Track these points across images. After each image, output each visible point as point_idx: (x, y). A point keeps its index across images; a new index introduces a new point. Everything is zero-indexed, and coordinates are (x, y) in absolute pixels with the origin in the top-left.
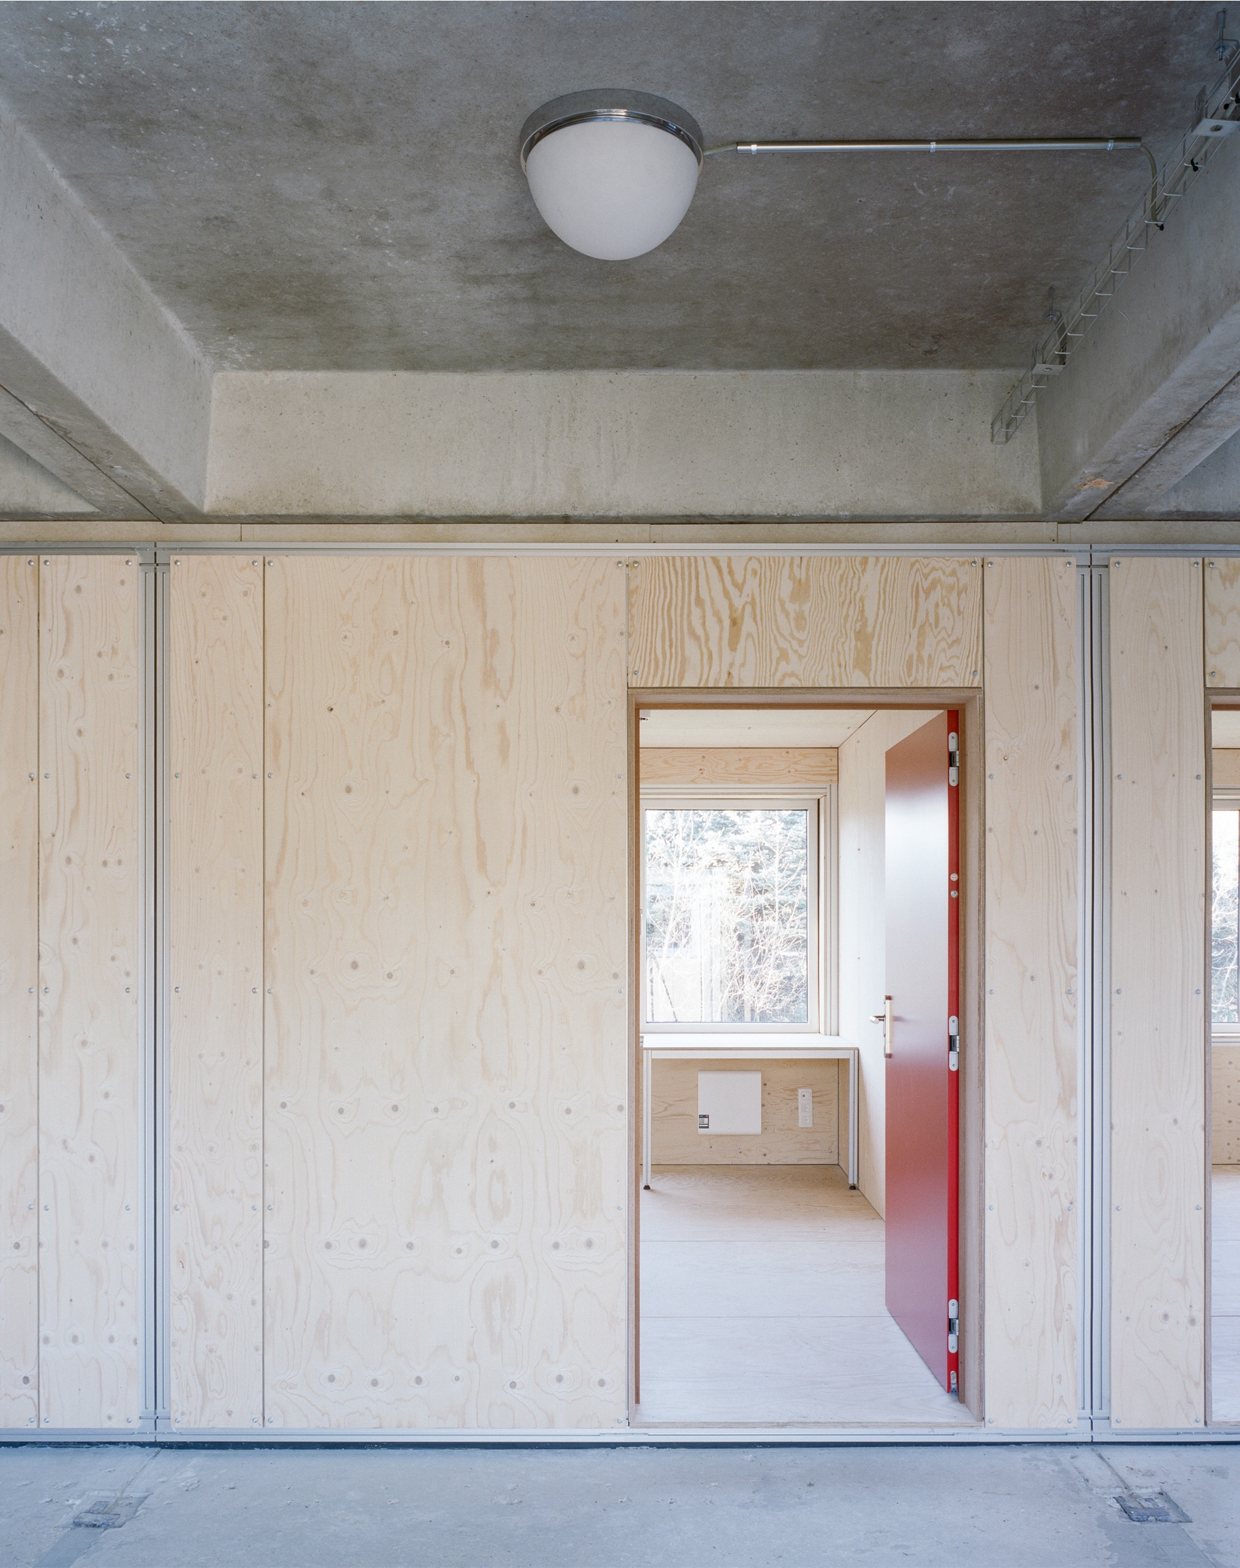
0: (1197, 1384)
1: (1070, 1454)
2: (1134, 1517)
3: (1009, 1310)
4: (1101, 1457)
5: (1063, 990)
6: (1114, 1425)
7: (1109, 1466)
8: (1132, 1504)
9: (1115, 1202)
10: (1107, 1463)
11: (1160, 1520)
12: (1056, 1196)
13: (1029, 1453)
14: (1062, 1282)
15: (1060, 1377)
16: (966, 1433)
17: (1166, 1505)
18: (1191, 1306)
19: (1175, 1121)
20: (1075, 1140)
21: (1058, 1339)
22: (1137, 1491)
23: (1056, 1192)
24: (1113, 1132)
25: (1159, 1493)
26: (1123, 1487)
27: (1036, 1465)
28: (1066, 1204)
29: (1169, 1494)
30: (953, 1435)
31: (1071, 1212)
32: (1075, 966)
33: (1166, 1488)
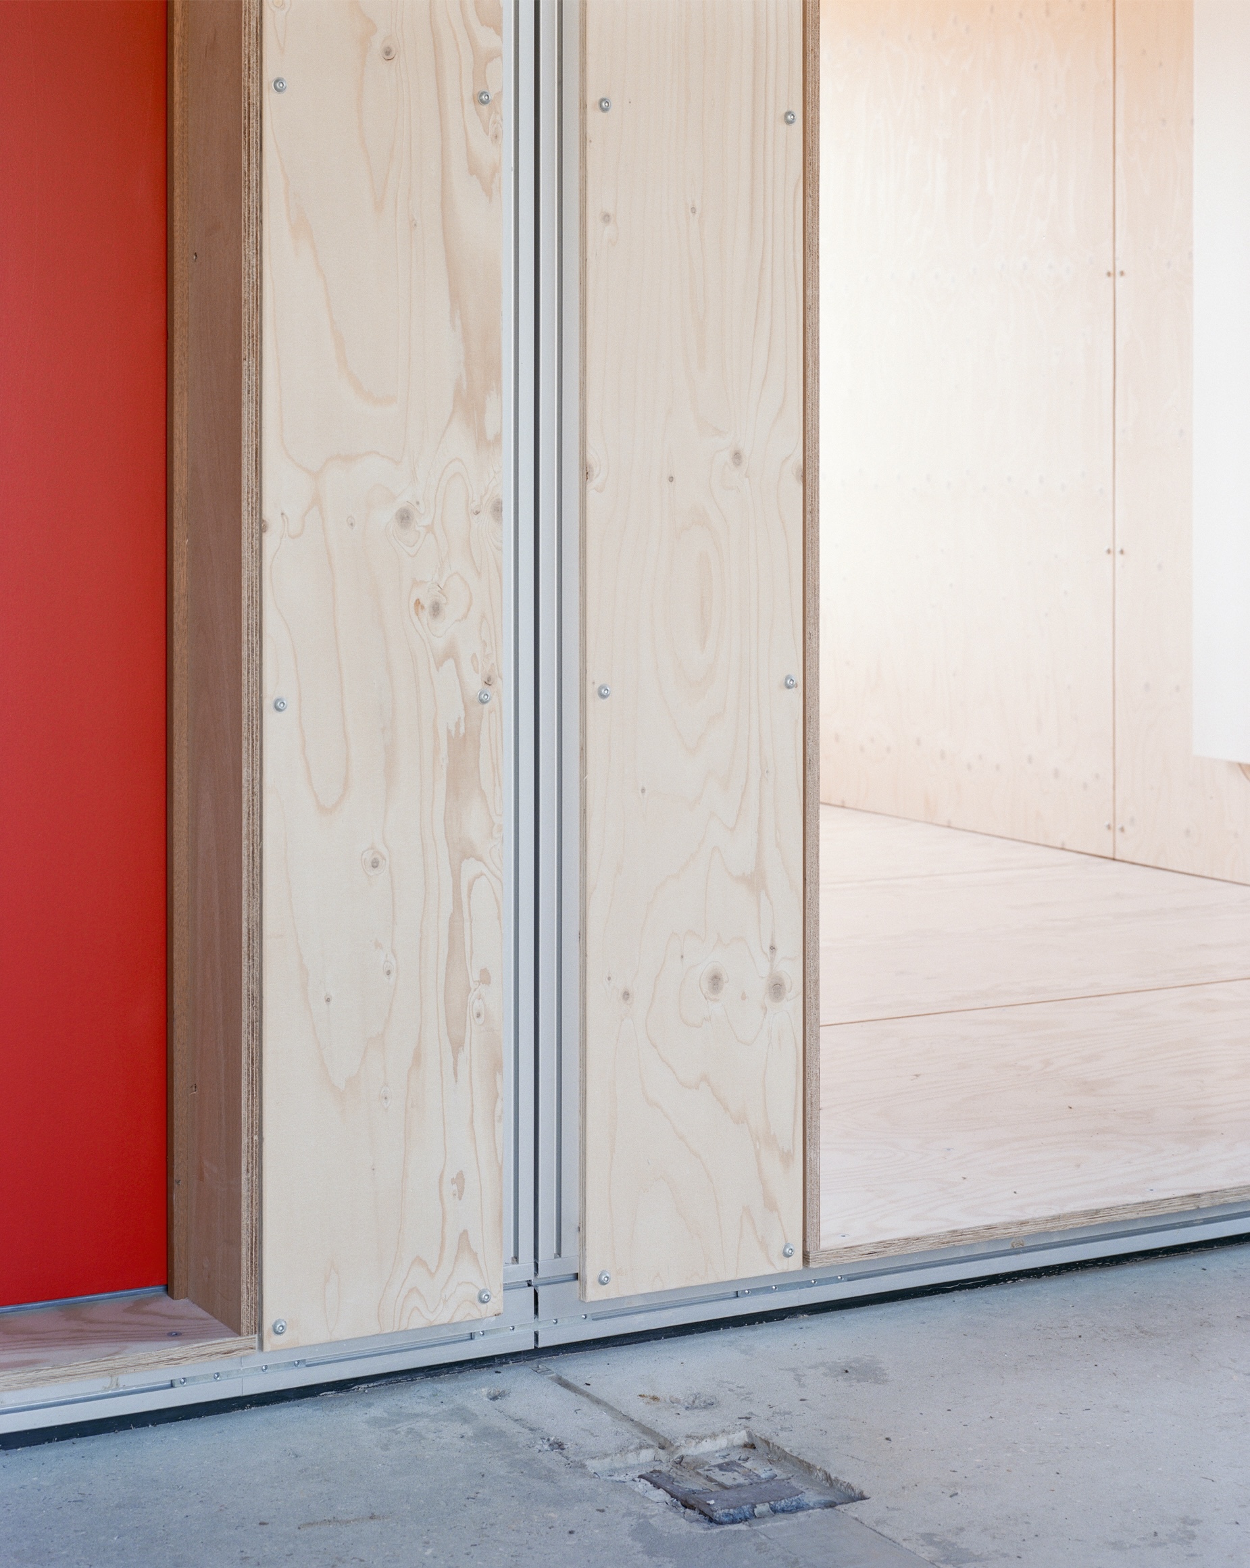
0: (786, 1158)
1: (484, 1391)
2: (719, 1513)
3: (328, 1000)
4: (566, 1385)
5: (468, 95)
6: (594, 1293)
7: (598, 1402)
8: (693, 1484)
9: (596, 677)
10: (588, 1396)
11: (783, 1511)
12: (450, 663)
13: (382, 1405)
14: (465, 906)
15: (460, 1179)
16: (205, 1377)
17: (776, 1471)
18: (773, 948)
19: (737, 456)
20: (497, 509)
21: (456, 1074)
22: (692, 1450)
23: (450, 653)
24: (591, 486)
25: (745, 1446)
26: (656, 1444)
27: (410, 1431)
28: (475, 685)
29: (776, 1440)
30: (172, 1386)
31: (486, 706)
32: (498, 31)
33: (762, 1429)
